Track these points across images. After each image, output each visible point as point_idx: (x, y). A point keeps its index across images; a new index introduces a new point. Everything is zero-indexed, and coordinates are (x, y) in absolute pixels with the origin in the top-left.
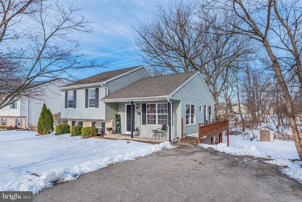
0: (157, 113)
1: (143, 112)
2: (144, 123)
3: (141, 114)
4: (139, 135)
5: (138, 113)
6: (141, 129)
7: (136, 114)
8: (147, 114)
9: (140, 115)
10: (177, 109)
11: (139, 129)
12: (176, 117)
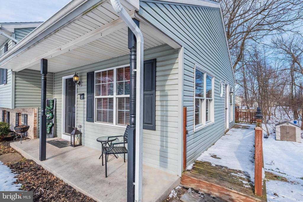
0: (115, 93)
1: (88, 93)
2: (90, 118)
3: (86, 96)
4: (81, 144)
5: (81, 95)
6: (86, 132)
7: (77, 97)
8: (95, 97)
9: (84, 98)
10: (170, 77)
11: (82, 132)
12: (164, 103)
